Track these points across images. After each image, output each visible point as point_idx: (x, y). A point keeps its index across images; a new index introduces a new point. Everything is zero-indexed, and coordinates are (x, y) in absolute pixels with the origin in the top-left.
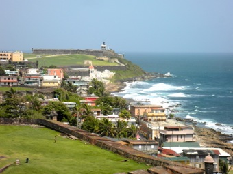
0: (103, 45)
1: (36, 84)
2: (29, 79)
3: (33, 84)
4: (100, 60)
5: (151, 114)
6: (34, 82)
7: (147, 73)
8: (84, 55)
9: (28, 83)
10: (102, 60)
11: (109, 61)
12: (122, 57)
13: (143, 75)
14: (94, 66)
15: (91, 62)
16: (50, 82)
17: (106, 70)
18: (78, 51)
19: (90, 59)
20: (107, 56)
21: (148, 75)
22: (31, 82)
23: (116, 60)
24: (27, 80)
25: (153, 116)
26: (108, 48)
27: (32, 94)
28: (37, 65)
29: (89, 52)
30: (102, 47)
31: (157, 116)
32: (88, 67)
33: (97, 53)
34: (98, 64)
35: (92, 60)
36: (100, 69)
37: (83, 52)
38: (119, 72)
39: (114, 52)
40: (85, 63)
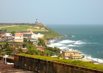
0: (36, 21)
1: (11, 41)
2: (7, 38)
3: (10, 41)
4: (35, 28)
5: (74, 55)
6: (10, 40)
7: (59, 35)
8: (27, 26)
9: (7, 40)
10: (36, 28)
11: (40, 29)
12: (47, 27)
13: (58, 36)
14: (33, 32)
15: (30, 30)
16: (19, 40)
17: (39, 34)
18: (23, 24)
19: (30, 28)
20: (39, 26)
21: (60, 36)
22: (9, 40)
23: (44, 28)
24: (7, 39)
25: (75, 56)
26: (39, 22)
27: (12, 45)
28: (6, 31)
29: (29, 24)
30: (36, 22)
31: (77, 56)
32: (29, 32)
33: (33, 25)
34: (35, 31)
35: (31, 29)
36: (36, 33)
37: (26, 24)
38: (46, 34)
39: (42, 24)
40: (28, 30)
